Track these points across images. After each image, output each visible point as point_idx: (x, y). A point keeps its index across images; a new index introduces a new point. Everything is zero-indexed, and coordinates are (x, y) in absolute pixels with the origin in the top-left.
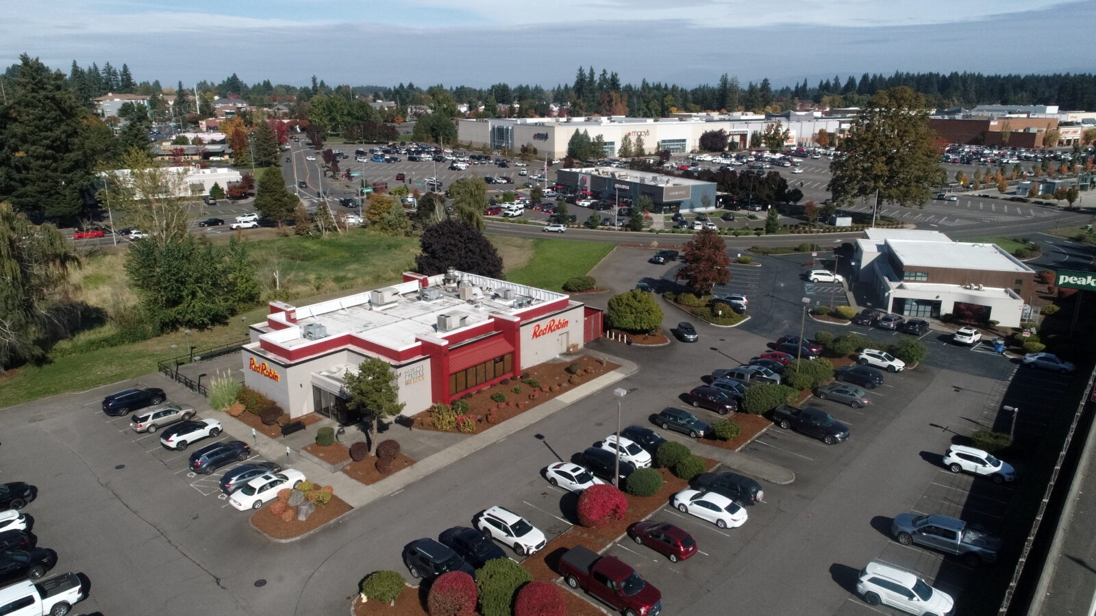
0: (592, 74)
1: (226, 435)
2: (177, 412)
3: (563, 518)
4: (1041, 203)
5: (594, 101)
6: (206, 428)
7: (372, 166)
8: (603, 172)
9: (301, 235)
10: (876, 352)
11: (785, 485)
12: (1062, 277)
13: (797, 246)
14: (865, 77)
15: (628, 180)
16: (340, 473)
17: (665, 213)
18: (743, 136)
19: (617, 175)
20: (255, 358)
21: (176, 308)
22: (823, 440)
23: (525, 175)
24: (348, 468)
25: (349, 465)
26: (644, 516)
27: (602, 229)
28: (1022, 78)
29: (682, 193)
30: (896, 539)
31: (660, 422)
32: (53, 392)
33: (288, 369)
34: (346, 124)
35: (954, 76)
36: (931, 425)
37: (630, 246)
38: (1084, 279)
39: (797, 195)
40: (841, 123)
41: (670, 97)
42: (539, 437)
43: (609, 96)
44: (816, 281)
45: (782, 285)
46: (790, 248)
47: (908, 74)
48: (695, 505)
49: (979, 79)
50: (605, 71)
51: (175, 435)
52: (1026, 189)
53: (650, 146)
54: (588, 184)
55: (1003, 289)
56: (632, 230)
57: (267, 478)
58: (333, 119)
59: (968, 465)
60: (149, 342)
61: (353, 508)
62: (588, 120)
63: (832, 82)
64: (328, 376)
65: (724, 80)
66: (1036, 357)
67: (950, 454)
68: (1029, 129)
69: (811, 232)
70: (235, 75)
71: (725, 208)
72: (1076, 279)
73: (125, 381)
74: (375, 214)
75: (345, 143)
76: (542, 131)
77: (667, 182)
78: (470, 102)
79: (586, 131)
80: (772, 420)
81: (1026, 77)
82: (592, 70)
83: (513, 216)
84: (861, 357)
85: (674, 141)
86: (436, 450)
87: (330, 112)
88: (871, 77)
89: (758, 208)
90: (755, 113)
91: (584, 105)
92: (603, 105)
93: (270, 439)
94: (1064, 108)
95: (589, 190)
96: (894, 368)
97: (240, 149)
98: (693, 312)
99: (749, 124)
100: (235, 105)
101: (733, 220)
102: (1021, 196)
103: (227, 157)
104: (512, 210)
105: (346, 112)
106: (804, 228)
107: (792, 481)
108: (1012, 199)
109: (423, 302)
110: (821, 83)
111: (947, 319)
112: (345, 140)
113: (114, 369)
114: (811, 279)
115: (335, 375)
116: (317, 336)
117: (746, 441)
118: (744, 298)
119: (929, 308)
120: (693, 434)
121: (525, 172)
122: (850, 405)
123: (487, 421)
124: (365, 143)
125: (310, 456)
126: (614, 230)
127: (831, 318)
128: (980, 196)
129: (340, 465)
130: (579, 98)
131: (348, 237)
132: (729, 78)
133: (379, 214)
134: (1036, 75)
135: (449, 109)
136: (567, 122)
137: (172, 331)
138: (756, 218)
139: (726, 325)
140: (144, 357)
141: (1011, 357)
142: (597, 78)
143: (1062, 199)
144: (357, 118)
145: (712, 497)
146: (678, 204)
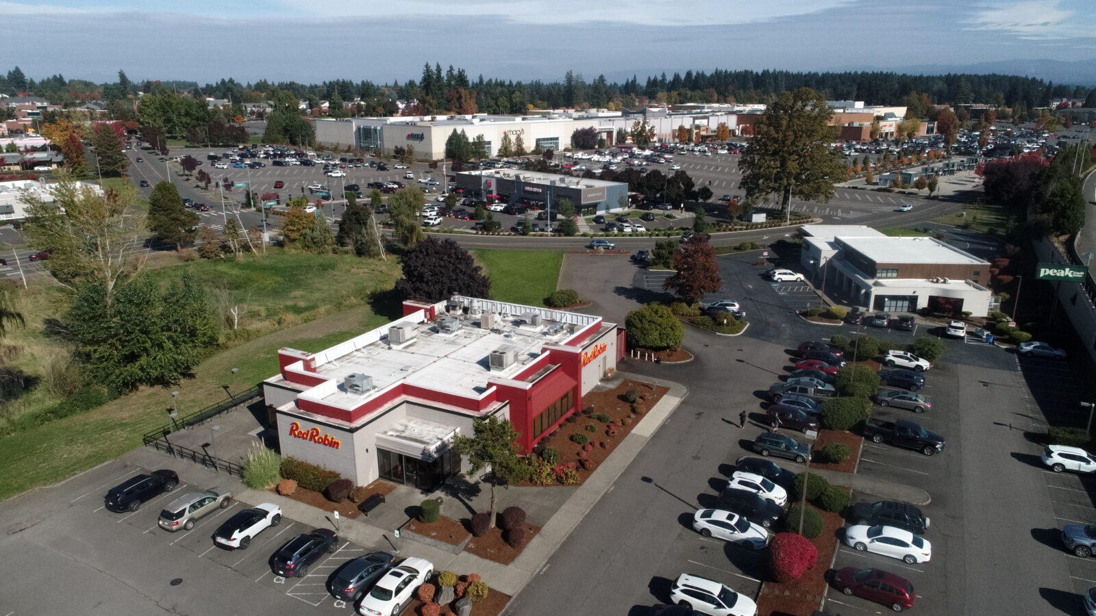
0: (439, 69)
1: (289, 521)
2: (215, 499)
3: (743, 574)
4: (904, 193)
5: (442, 98)
6: (268, 516)
7: (237, 173)
8: (504, 174)
9: (209, 258)
10: (901, 353)
11: (927, 505)
12: (1043, 270)
13: (737, 245)
14: (689, 74)
15: (535, 182)
16: (464, 554)
17: (584, 215)
18: (610, 133)
19: (521, 177)
20: (299, 422)
21: (137, 364)
22: (922, 452)
23: (412, 178)
24: (472, 545)
25: (471, 541)
26: (830, 563)
27: (534, 235)
28: (820, 74)
29: (598, 194)
30: (1073, 552)
31: (759, 449)
32: (17, 489)
33: (355, 434)
34: (186, 126)
35: (766, 73)
36: (995, 423)
37: (577, 252)
38: (1062, 271)
39: (706, 193)
40: (695, 119)
41: (518, 93)
42: (647, 480)
43: (458, 92)
44: (780, 281)
45: (751, 287)
46: (730, 248)
47: (726, 71)
48: (877, 543)
49: (787, 75)
50: (451, 68)
51: (237, 531)
52: (886, 180)
53: (529, 145)
54: (493, 188)
55: (963, 281)
56: (565, 235)
57: (399, 575)
58: (168, 120)
59: (1071, 464)
60: (106, 408)
61: (510, 597)
62: (452, 118)
63: (660, 78)
64: (397, 436)
65: (569, 77)
66: (1032, 346)
67: (1052, 455)
68: (853, 123)
69: (736, 230)
70: (17, 68)
71: (637, 207)
72: (1055, 271)
73: (106, 463)
74: (293, 230)
75: (187, 147)
76: (416, 131)
77: (578, 183)
78: (310, 100)
79: (463, 131)
80: (862, 435)
81: (823, 74)
82: (438, 66)
83: (433, 225)
84: (888, 358)
85: (547, 139)
86: (554, 511)
87: (165, 112)
88: (694, 74)
89: (669, 207)
90: (609, 109)
91: (434, 102)
92: (453, 102)
93: (350, 520)
94: (869, 103)
95: (495, 194)
96: (922, 367)
97: (78, 157)
98: (692, 322)
99: (607, 121)
100: (33, 104)
101: (653, 220)
102: (883, 187)
103: (54, 166)
104: (432, 219)
105: (183, 112)
106: (727, 226)
107: (930, 501)
108: (879, 190)
109: (441, 335)
110: (649, 78)
111: (924, 313)
112: (188, 144)
113: (80, 450)
114: (775, 279)
115: (403, 435)
116: (365, 388)
117: (856, 462)
118: (736, 304)
119: (906, 303)
120: (799, 460)
121: (411, 176)
122: (914, 411)
123: (585, 467)
124: (212, 146)
125: (417, 536)
126: (547, 236)
127: (824, 320)
128: (849, 187)
129: (463, 545)
130: (427, 95)
131: (267, 257)
132: (574, 75)
133: (298, 230)
134: (831, 72)
135: (291, 107)
136: (432, 120)
137: (131, 391)
138: (675, 218)
139: (733, 333)
140: (113, 428)
141: (1004, 347)
142: (444, 74)
143: (922, 188)
144: (197, 119)
145: (890, 531)
146: (595, 207)
